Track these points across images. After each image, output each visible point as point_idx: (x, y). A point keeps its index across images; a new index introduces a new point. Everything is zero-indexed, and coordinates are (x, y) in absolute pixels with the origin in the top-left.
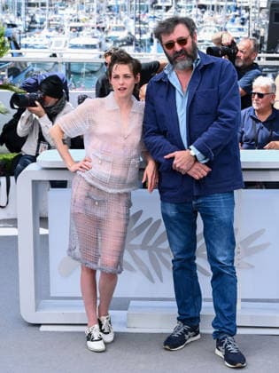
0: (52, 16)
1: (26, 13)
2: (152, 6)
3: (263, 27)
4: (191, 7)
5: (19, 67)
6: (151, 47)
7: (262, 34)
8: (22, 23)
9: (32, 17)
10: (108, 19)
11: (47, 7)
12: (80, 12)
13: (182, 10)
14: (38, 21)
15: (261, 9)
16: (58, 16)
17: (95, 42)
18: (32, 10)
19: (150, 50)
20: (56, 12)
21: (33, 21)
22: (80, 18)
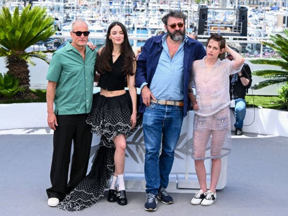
0: (78, 14)
1: (65, 12)
2: (134, 9)
3: (196, 21)
4: (156, 10)
5: (60, 42)
6: (133, 32)
7: (195, 26)
8: (62, 18)
9: (67, 15)
10: (109, 16)
11: (75, 9)
12: (94, 12)
13: (150, 12)
14: (70, 17)
15: (194, 12)
16: (81, 14)
17: (102, 28)
18: (68, 11)
19: (132, 33)
20: (81, 12)
21: (68, 17)
22: (93, 16)
